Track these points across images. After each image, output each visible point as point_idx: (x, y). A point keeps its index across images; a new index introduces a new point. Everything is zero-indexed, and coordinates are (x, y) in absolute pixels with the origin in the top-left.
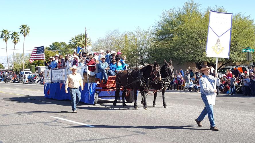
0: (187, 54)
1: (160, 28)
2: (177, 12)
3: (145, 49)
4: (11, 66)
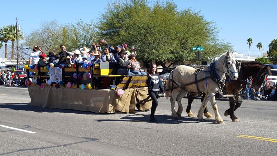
1: (105, 21)
2: (124, 4)
3: (87, 45)
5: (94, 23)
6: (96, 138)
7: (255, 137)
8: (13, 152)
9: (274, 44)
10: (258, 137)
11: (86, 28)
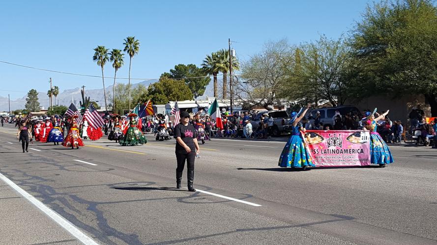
1: (361, 35)
2: (393, 5)
3: (333, 74)
4: (110, 105)
5: (344, 39)
6: (351, 216)
8: (230, 232)
11: (332, 47)
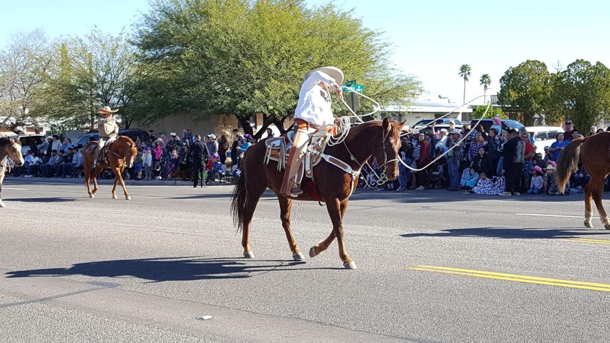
0: (217, 94)
1: (151, 30)
3: (113, 82)
5: (125, 35)
7: (447, 269)
9: (511, 76)
10: (455, 269)
11: (110, 45)
